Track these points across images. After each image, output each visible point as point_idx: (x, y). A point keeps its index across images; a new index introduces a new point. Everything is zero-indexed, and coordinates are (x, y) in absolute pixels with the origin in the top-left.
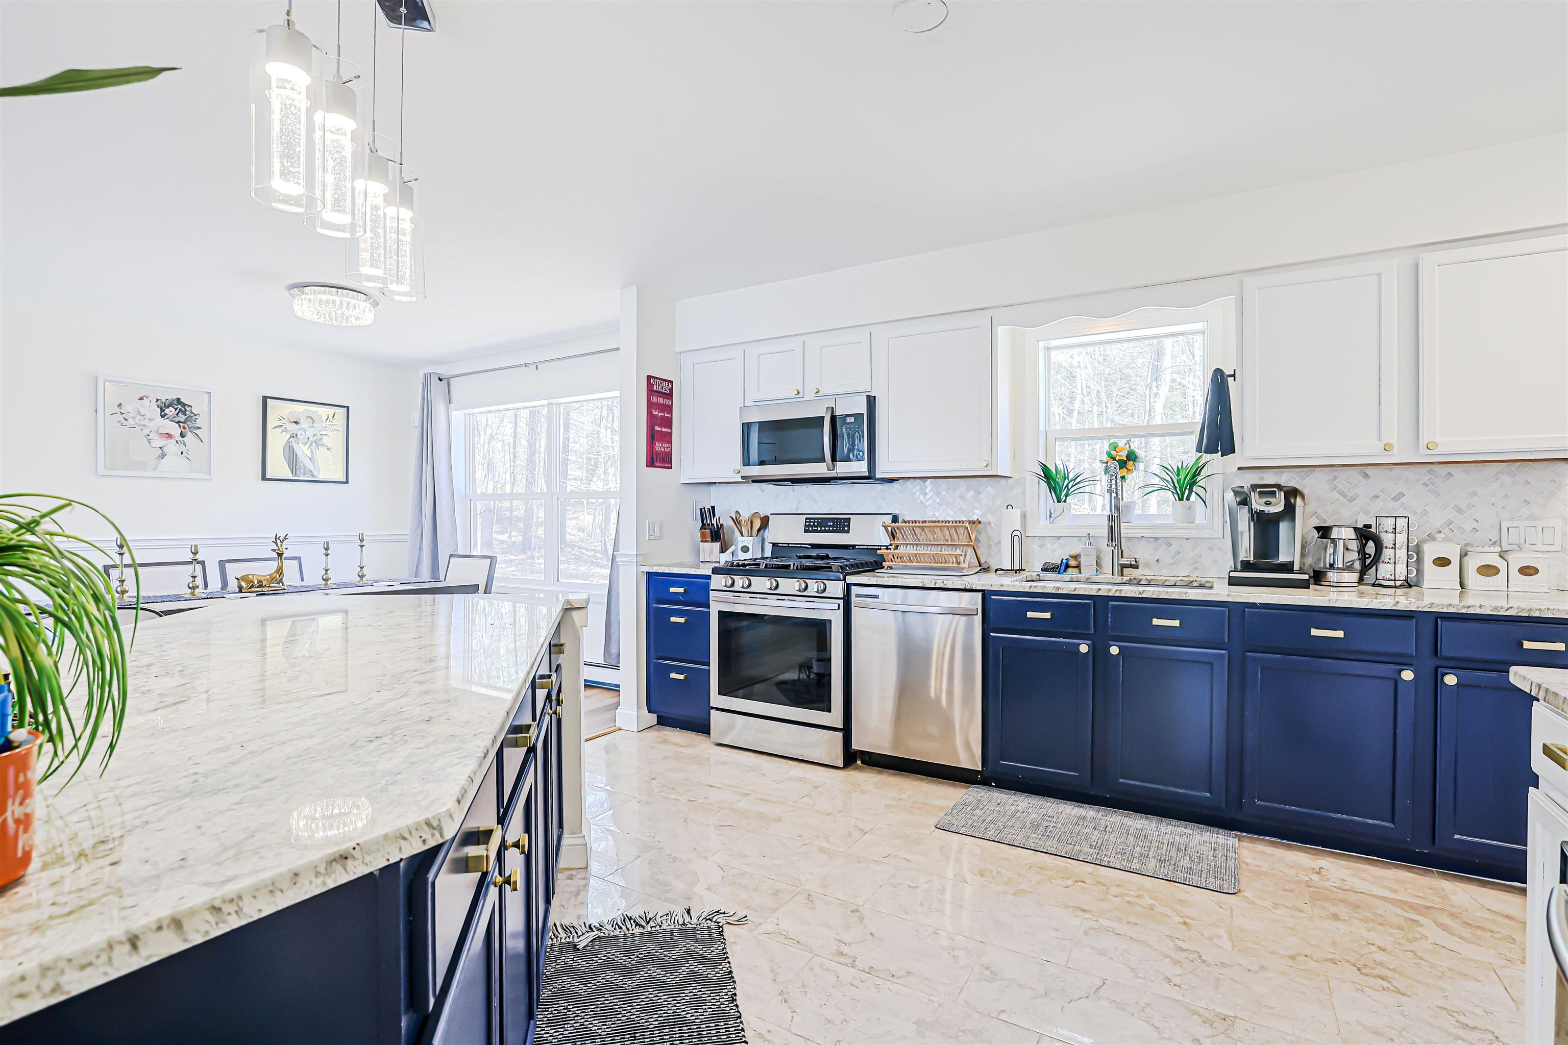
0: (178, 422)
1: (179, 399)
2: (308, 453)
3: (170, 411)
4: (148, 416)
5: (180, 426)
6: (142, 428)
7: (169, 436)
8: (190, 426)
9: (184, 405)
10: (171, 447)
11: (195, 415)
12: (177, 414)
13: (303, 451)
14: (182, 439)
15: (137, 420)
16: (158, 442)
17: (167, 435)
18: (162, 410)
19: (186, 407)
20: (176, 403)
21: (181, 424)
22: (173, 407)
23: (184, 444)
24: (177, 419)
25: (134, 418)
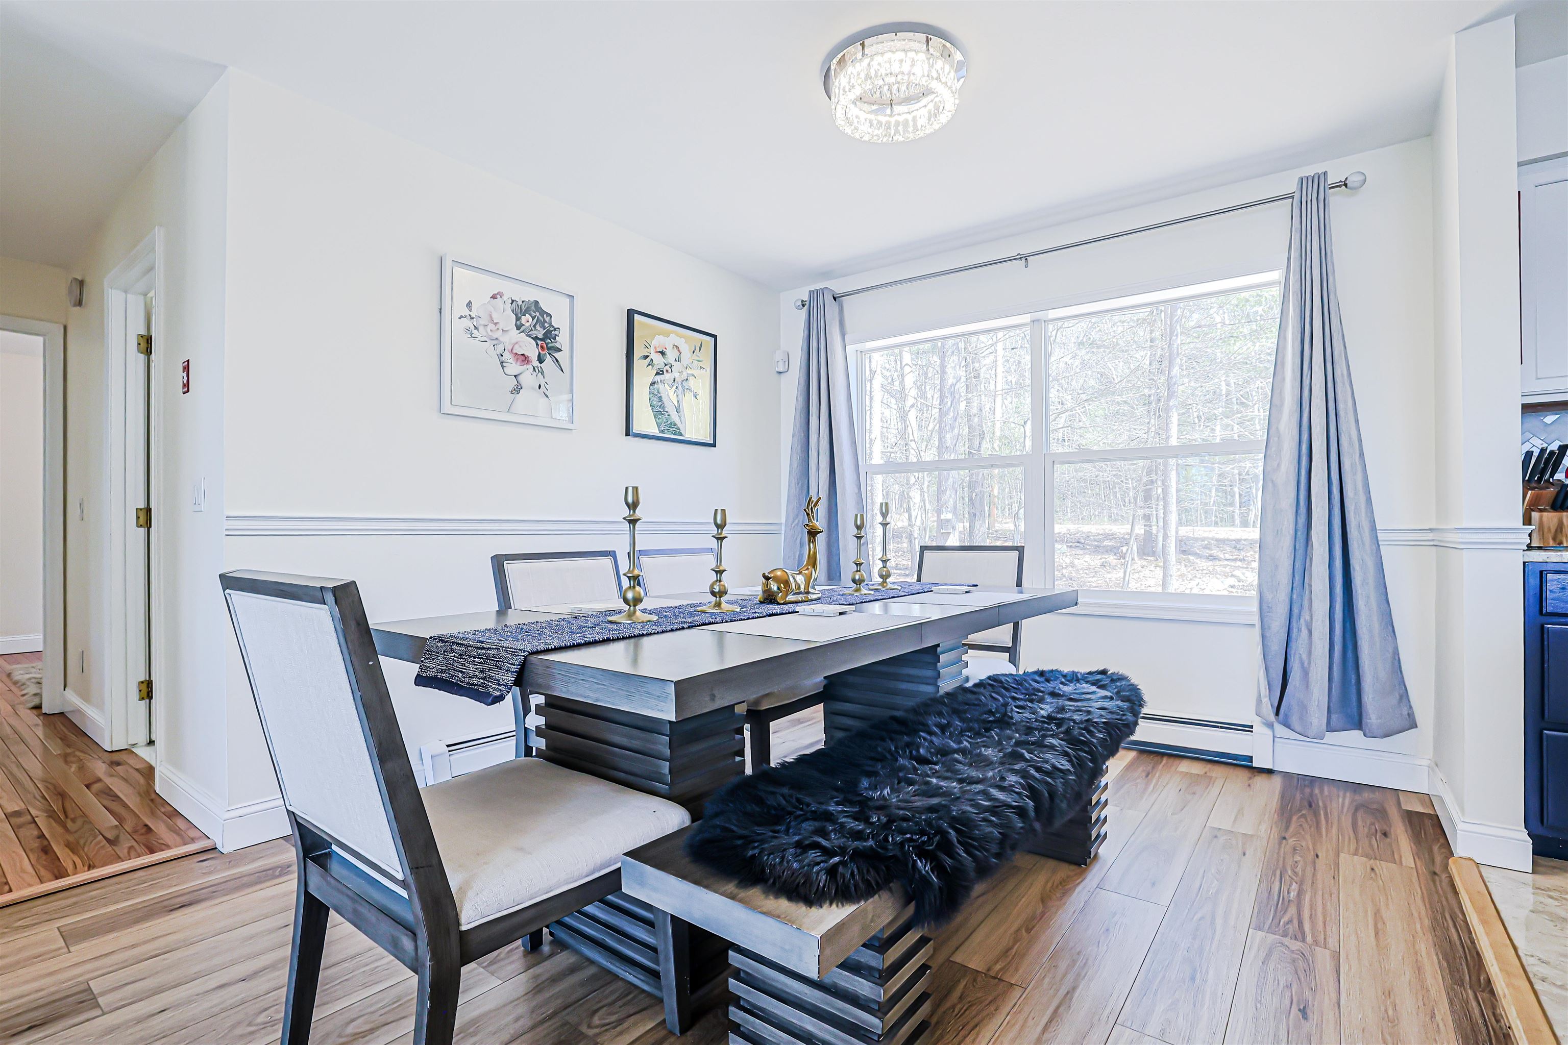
0: (536, 339)
1: (536, 302)
2: (674, 399)
3: (526, 320)
4: (500, 326)
5: (537, 345)
6: (495, 342)
7: (525, 359)
8: (550, 345)
9: (543, 313)
10: (528, 378)
11: (555, 330)
12: (534, 326)
13: (669, 395)
14: (539, 365)
15: (488, 329)
16: (514, 367)
17: (523, 358)
18: (518, 319)
19: (545, 316)
20: (533, 308)
21: (540, 343)
22: (530, 315)
23: (543, 373)
24: (534, 333)
25: (486, 326)
